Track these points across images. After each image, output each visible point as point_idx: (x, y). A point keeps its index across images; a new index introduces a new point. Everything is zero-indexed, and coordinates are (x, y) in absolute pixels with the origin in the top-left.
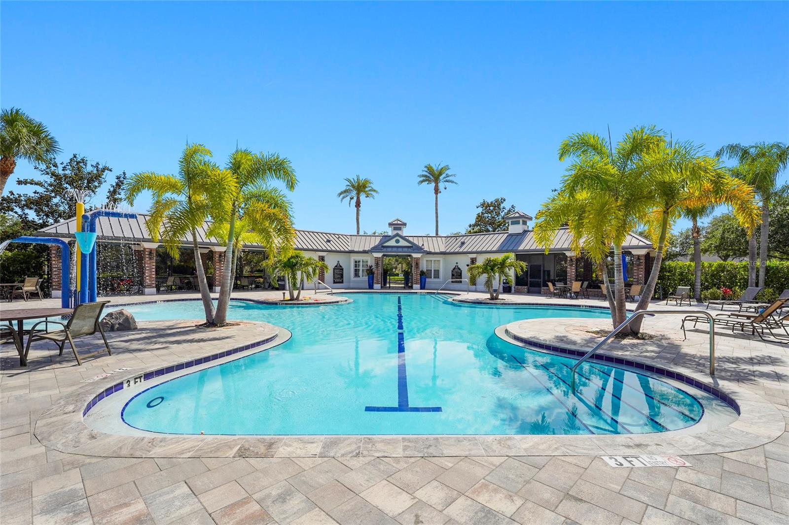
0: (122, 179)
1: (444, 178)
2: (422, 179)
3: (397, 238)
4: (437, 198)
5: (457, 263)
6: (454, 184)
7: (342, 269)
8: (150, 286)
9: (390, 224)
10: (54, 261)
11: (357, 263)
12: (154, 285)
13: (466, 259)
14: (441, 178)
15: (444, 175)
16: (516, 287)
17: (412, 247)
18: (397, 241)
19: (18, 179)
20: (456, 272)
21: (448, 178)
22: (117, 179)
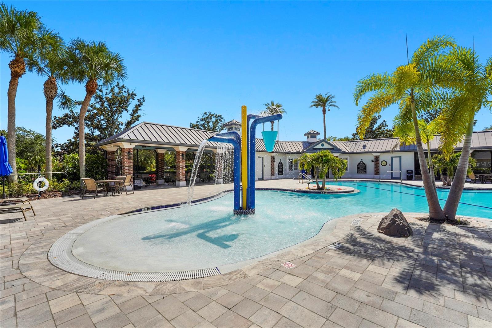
0: (141, 102)
1: (330, 103)
2: (313, 104)
3: (323, 143)
4: (324, 117)
5: (362, 160)
6: (337, 108)
7: (282, 165)
8: (182, 180)
9: (305, 135)
10: (126, 161)
11: (291, 161)
12: (184, 179)
13: (372, 157)
14: (327, 103)
15: (329, 102)
16: (416, 175)
17: (333, 149)
18: (323, 145)
19: (76, 100)
20: (361, 166)
21: (333, 103)
22: (138, 101)
